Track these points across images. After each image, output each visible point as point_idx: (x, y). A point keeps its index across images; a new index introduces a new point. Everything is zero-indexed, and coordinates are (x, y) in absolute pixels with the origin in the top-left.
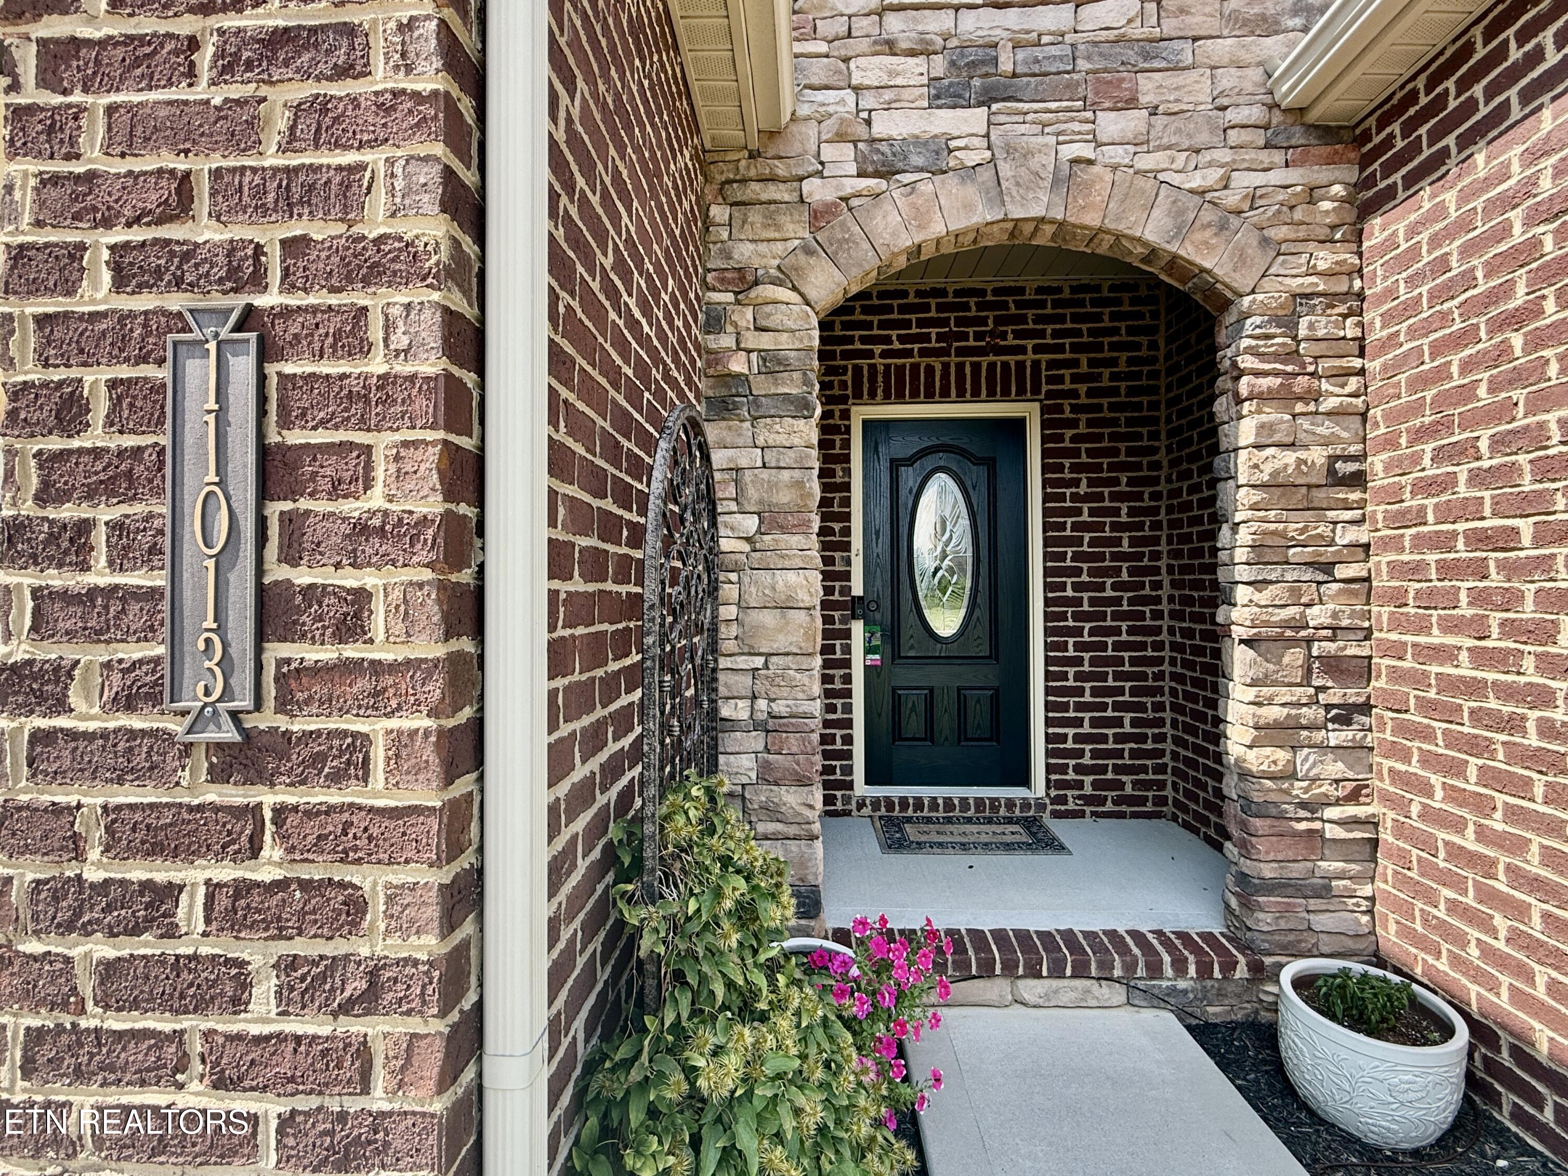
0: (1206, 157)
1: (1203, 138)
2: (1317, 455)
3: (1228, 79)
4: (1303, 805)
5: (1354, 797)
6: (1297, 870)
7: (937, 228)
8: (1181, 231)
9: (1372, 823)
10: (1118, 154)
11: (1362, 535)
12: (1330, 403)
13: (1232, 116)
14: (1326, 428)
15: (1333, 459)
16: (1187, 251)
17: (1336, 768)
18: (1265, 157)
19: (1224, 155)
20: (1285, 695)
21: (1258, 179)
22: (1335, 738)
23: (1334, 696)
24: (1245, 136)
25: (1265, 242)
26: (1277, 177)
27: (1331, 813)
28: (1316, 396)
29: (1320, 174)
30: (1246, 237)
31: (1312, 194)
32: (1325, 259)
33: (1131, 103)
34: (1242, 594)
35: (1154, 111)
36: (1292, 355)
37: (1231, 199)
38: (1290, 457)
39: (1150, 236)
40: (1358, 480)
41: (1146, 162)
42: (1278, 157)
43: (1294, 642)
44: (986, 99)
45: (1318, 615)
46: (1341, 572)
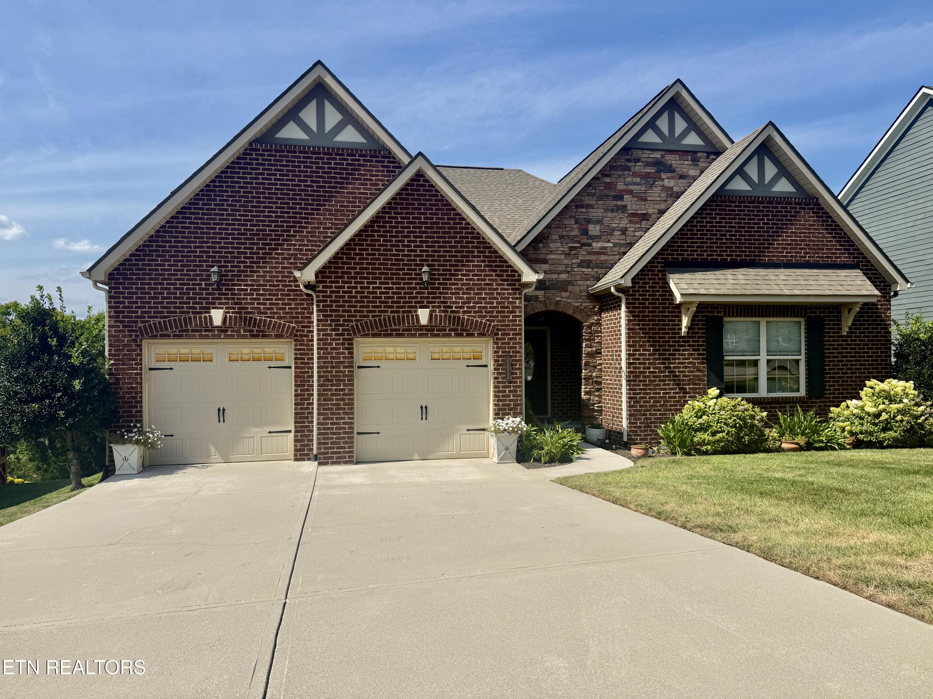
0: (578, 300)
1: (578, 297)
2: (594, 349)
3: (582, 288)
4: (592, 404)
5: (599, 403)
6: (590, 415)
7: (537, 311)
8: (574, 312)
9: (601, 407)
10: (564, 300)
11: (601, 362)
12: (597, 341)
13: (582, 294)
14: (596, 345)
15: (596, 350)
16: (575, 316)
17: (597, 398)
18: (587, 301)
19: (581, 300)
20: (589, 387)
21: (586, 304)
22: (596, 394)
23: (597, 387)
24: (584, 297)
25: (587, 314)
26: (588, 304)
27: (596, 405)
28: (594, 340)
29: (595, 304)
30: (584, 314)
31: (594, 307)
32: (596, 318)
33: (567, 291)
34: (583, 371)
35: (570, 292)
36: (590, 333)
37: (582, 308)
38: (590, 349)
39: (570, 313)
40: (600, 353)
41: (569, 301)
42: (589, 301)
43: (591, 379)
44: (544, 289)
45: (594, 374)
46: (598, 367)
